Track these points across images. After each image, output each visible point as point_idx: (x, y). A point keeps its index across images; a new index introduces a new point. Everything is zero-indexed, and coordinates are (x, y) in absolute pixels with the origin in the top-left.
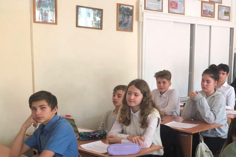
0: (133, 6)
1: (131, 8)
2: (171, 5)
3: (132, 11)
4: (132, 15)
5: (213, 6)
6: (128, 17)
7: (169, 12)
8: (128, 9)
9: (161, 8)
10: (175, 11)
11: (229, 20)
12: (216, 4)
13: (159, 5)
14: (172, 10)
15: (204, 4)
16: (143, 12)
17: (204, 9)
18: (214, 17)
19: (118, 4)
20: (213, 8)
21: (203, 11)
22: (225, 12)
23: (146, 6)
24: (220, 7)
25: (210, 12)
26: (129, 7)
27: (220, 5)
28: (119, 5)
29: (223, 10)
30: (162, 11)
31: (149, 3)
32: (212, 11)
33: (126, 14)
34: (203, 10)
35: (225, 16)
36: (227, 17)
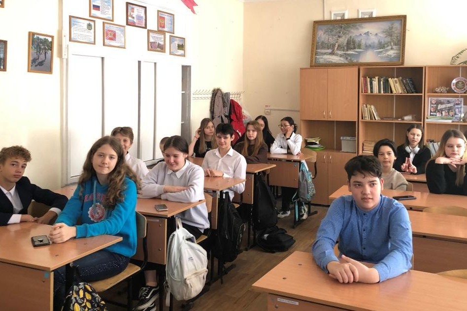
0: (52, 37)
1: (50, 39)
2: (107, 34)
3: (52, 43)
4: (51, 50)
5: (163, 36)
6: (45, 52)
7: (104, 45)
8: (46, 40)
9: (93, 40)
10: (112, 43)
11: (184, 55)
12: (167, 34)
13: (89, 34)
14: (107, 42)
15: (151, 34)
16: (68, 46)
17: (152, 40)
18: (164, 52)
19: (30, 33)
20: (163, 39)
21: (150, 44)
22: (178, 45)
23: (72, 37)
24: (172, 38)
25: (159, 44)
26: (47, 38)
27: (172, 36)
28: (31, 35)
29: (177, 42)
30: (94, 43)
31: (75, 32)
32: (162, 43)
33: (42, 47)
34: (151, 42)
35: (179, 51)
36: (181, 52)
